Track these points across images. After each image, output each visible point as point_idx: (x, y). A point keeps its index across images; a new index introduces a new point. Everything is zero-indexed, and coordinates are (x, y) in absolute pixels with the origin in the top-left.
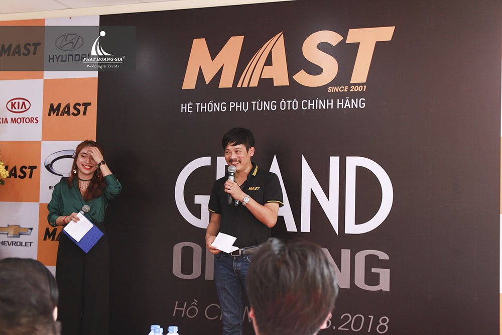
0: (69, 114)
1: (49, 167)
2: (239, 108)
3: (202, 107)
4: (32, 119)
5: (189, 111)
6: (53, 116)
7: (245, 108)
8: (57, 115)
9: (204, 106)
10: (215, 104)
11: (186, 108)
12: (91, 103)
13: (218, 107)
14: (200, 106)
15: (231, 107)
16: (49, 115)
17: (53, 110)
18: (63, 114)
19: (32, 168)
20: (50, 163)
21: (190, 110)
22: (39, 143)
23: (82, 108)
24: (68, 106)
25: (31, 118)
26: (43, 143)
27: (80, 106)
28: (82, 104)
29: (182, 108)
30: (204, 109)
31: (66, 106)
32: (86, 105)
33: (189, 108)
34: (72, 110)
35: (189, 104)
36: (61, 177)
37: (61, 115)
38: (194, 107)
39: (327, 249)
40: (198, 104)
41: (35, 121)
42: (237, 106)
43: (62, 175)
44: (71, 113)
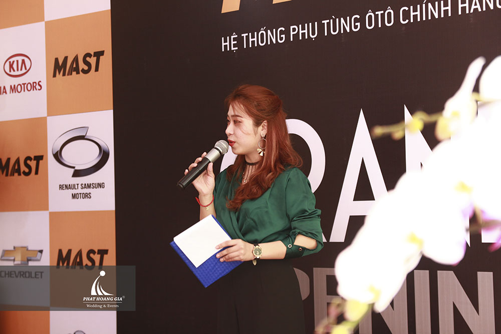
0: (78, 73)
1: (58, 156)
2: (303, 34)
3: (251, 40)
4: (35, 84)
5: (233, 49)
6: (59, 76)
7: (313, 34)
8: (64, 75)
9: (253, 37)
10: (269, 31)
11: (229, 44)
12: (103, 51)
13: (273, 37)
14: (247, 37)
15: (292, 33)
16: (54, 76)
17: (59, 67)
18: (70, 73)
19: (39, 158)
20: (59, 149)
21: (235, 46)
22: (44, 119)
23: (93, 61)
24: (76, 59)
25: (33, 83)
26: (49, 119)
27: (90, 57)
28: (93, 54)
29: (223, 44)
30: (253, 42)
31: (74, 58)
32: (99, 54)
33: (233, 43)
34: (82, 66)
35: (232, 37)
36: (72, 170)
37: (68, 75)
38: (239, 40)
39: (452, 272)
40: (244, 35)
41: (38, 87)
42: (301, 32)
43: (74, 167)
44: (80, 69)
